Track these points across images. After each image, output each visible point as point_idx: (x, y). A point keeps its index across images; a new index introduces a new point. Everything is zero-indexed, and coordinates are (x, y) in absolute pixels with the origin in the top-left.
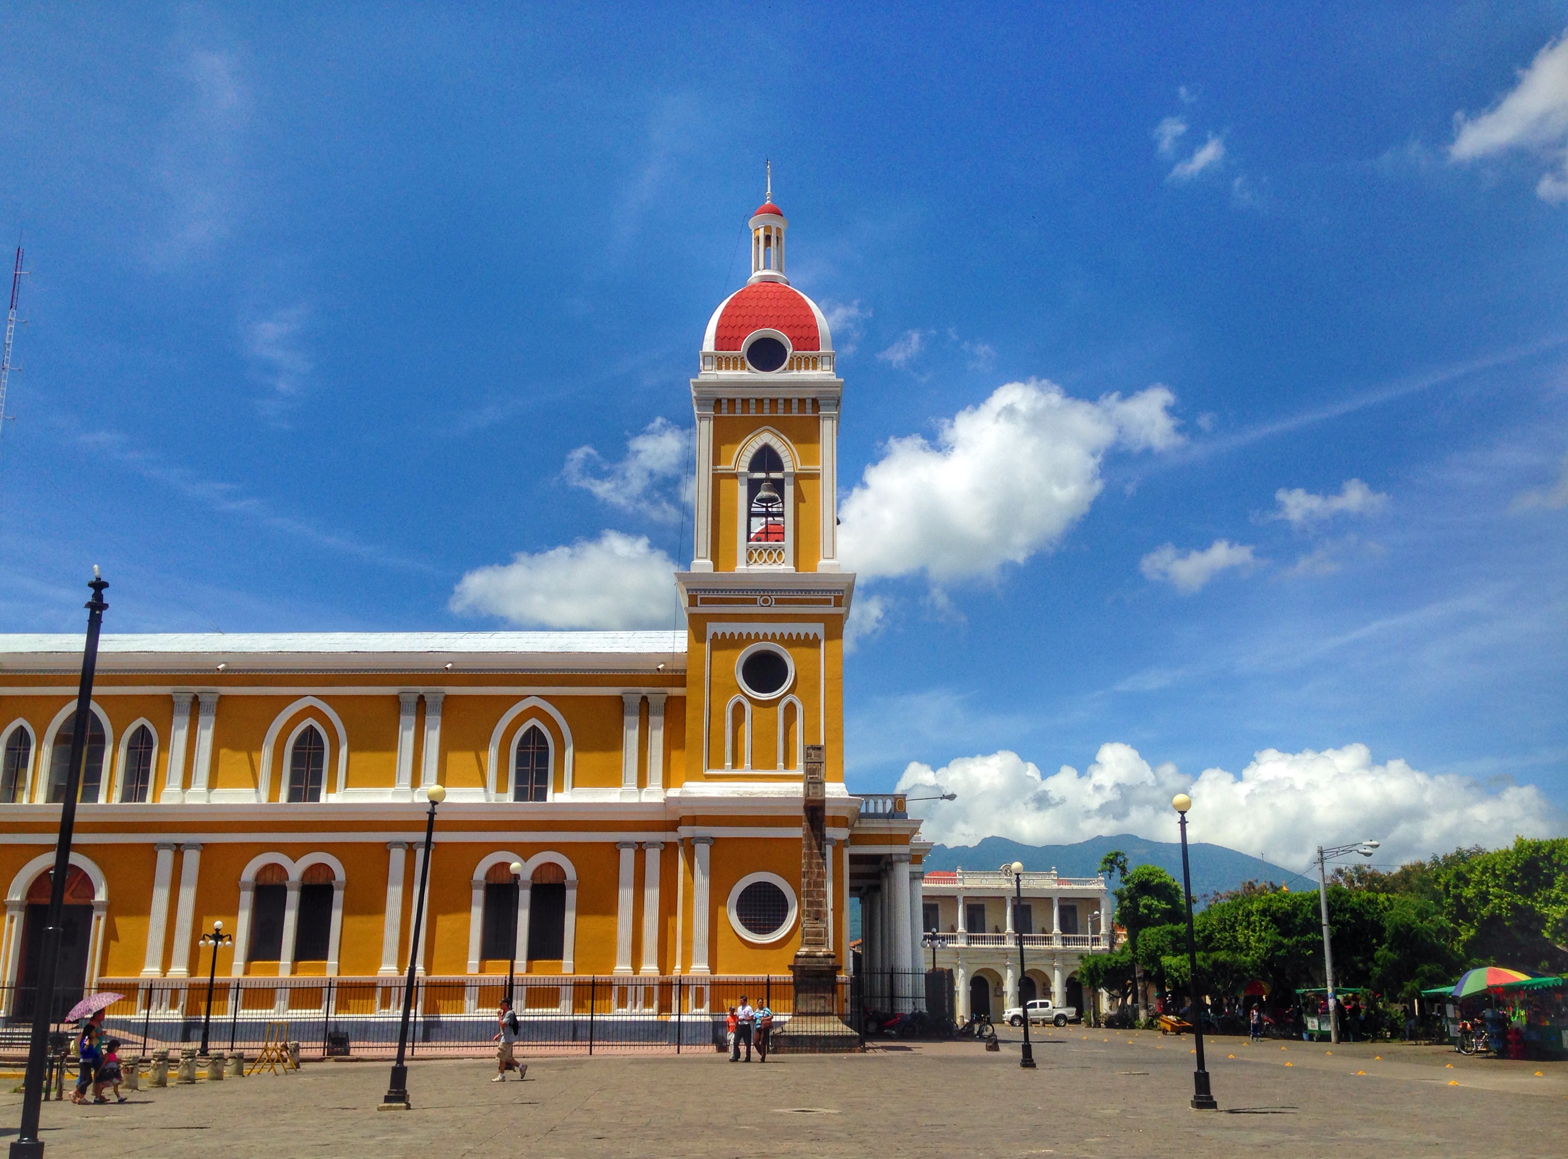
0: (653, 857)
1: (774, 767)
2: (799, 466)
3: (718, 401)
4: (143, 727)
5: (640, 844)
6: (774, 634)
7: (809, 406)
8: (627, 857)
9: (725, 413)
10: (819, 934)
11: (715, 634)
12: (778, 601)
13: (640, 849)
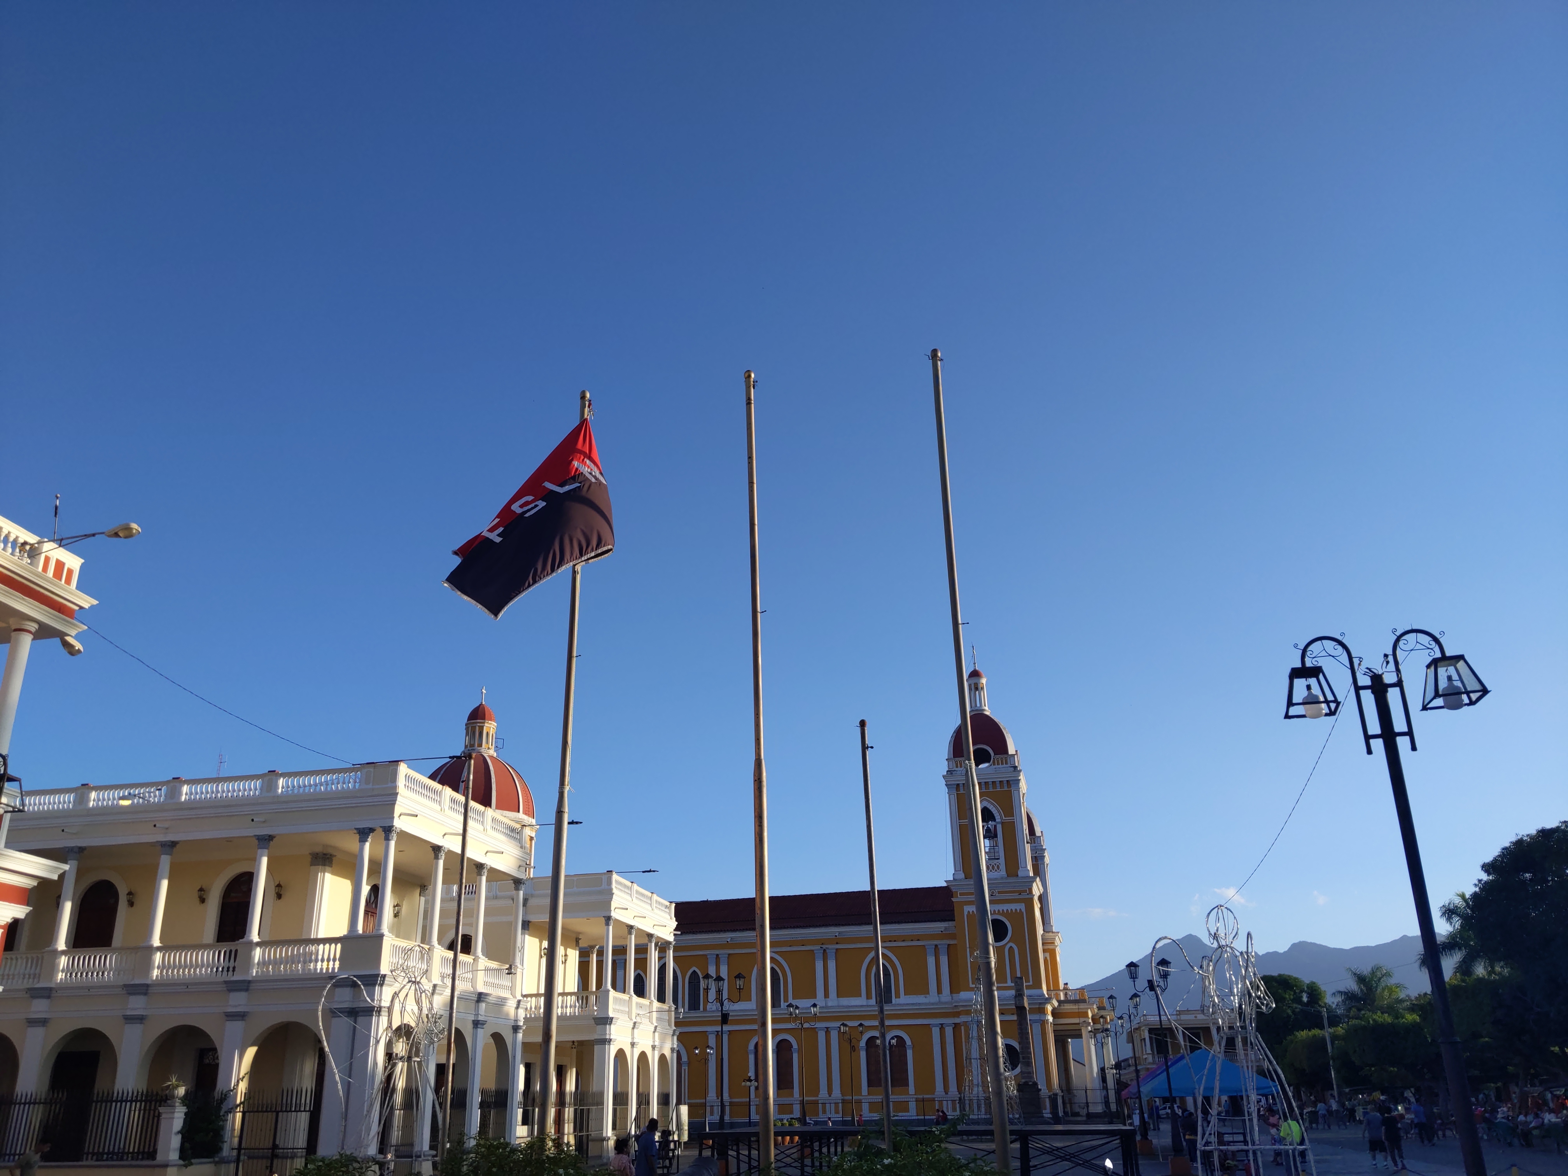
0: (949, 1031)
1: (1006, 982)
2: (1004, 818)
3: (958, 785)
4: (694, 971)
5: (942, 1024)
6: (999, 911)
7: (1005, 785)
8: (936, 1032)
9: (962, 792)
10: (1030, 1073)
11: (969, 912)
12: (999, 893)
13: (942, 1027)
